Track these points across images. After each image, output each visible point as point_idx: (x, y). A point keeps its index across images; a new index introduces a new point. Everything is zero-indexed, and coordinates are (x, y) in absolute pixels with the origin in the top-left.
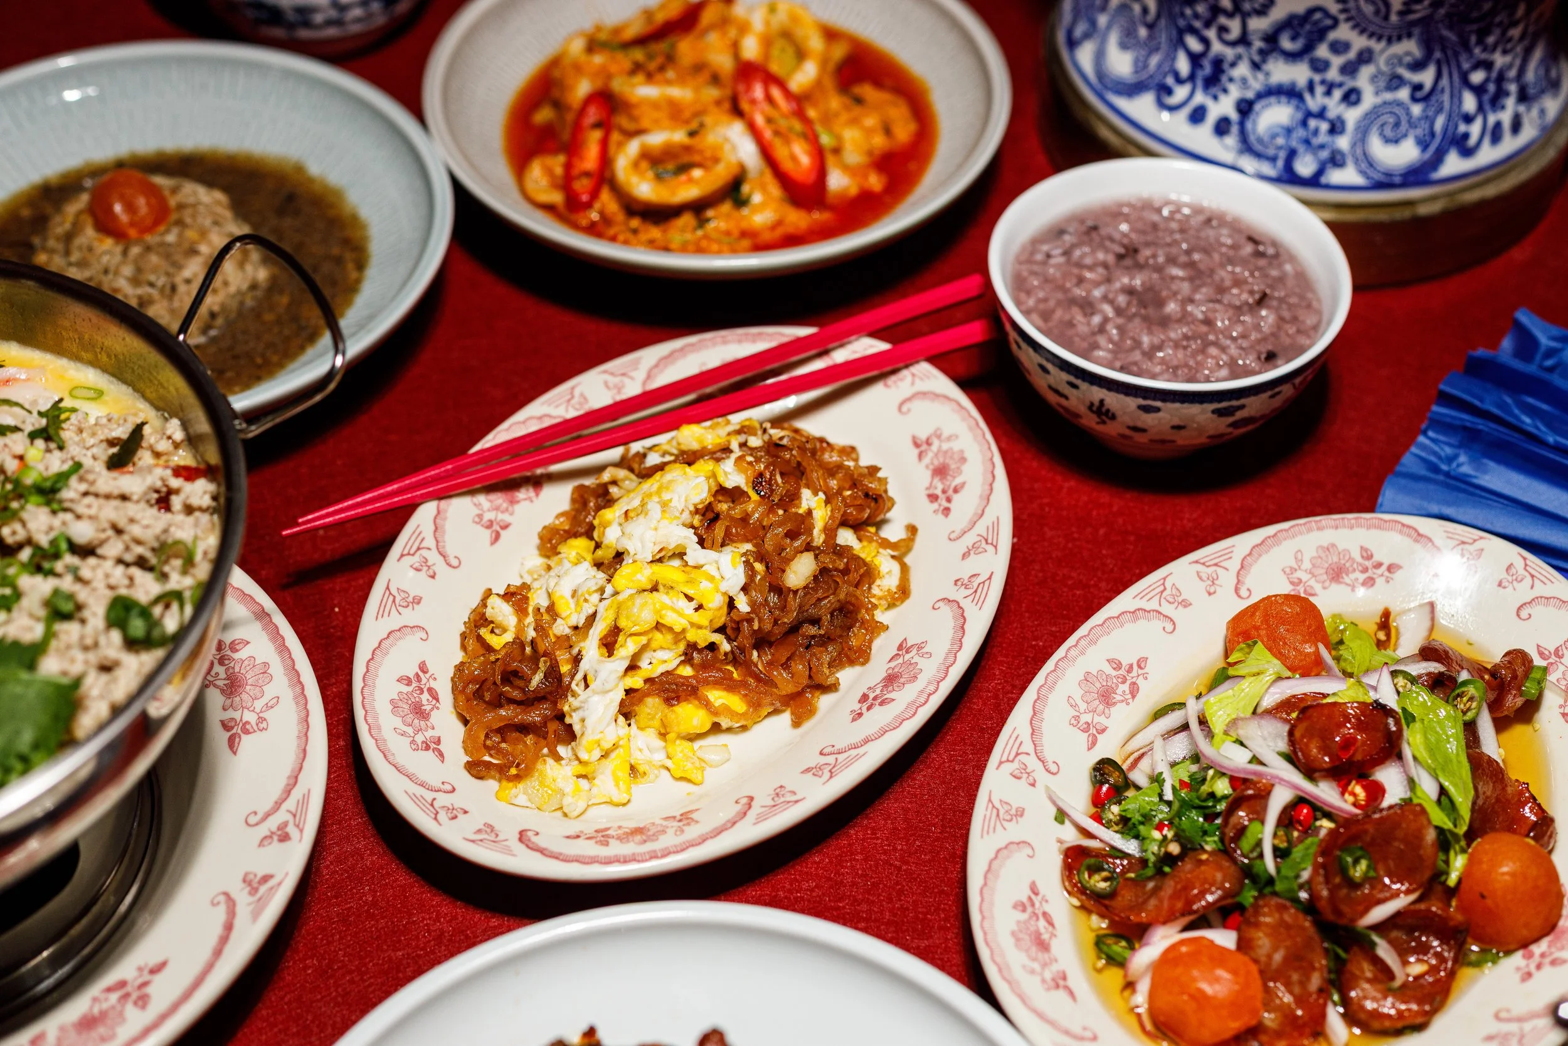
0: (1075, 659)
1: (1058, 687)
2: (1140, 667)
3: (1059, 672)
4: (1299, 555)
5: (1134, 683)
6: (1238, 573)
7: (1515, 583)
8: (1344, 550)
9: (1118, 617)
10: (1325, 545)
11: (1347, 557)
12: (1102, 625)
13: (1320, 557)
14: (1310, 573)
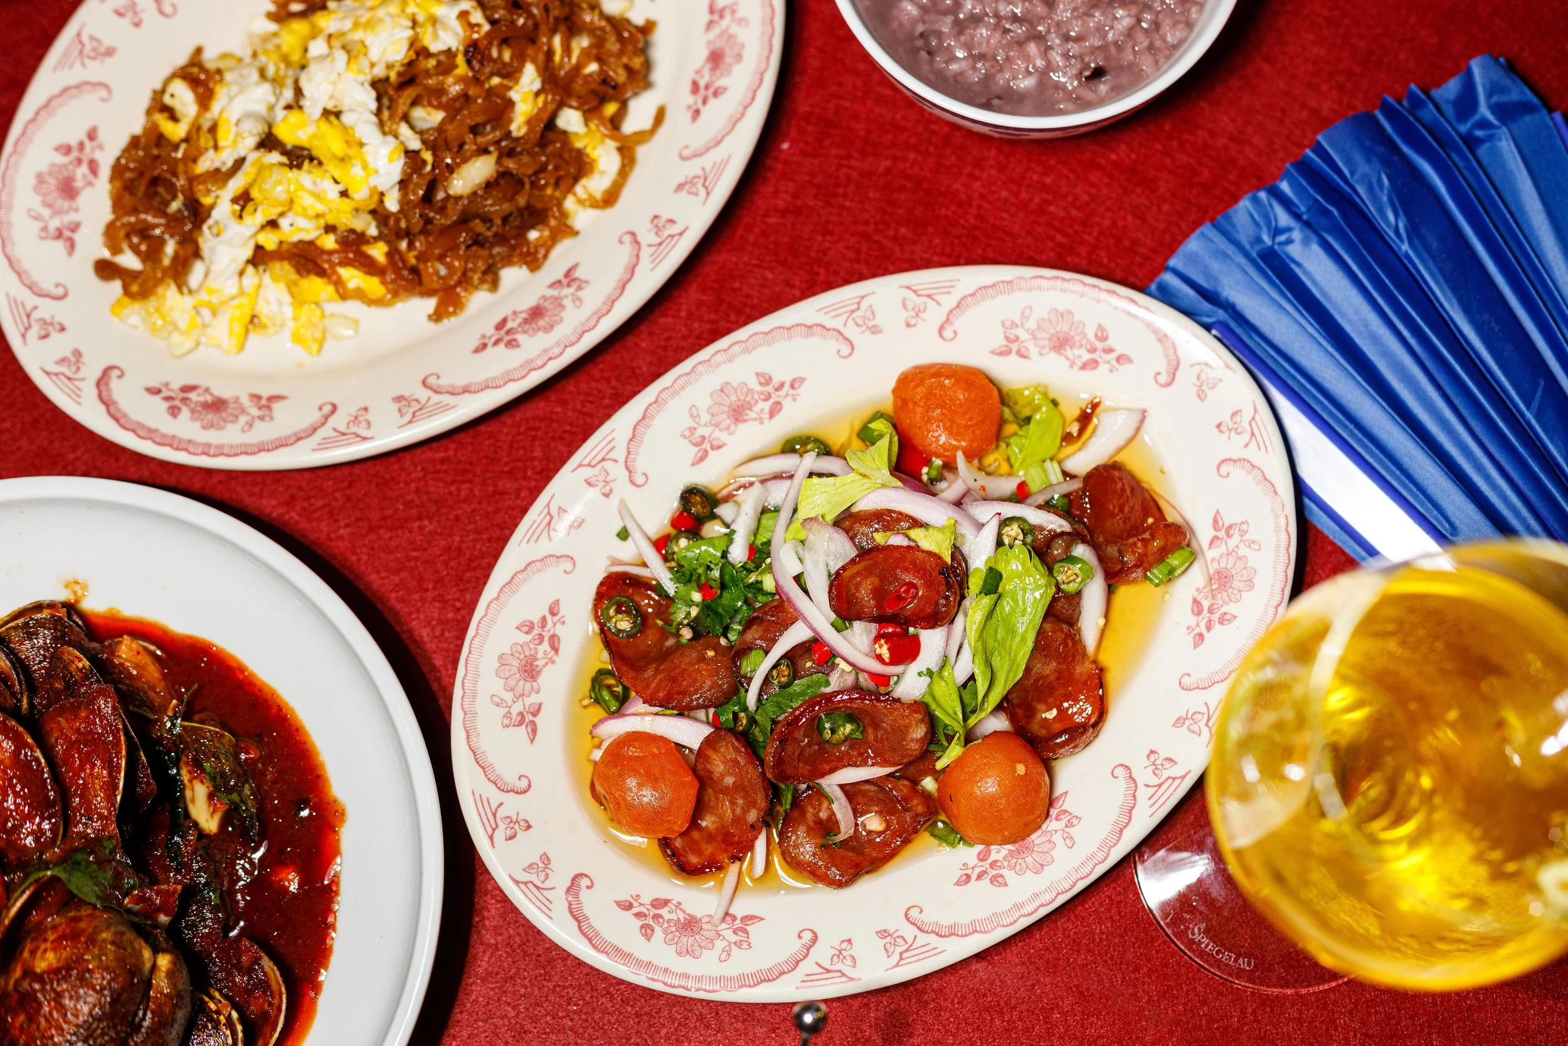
0: (719, 365)
1: (683, 394)
2: (792, 387)
3: (693, 376)
4: (1028, 311)
5: (778, 403)
6: (951, 312)
7: (1233, 432)
8: (1078, 322)
9: (789, 329)
10: (1061, 309)
11: (1079, 330)
12: (766, 334)
13: (1050, 321)
14: (1033, 334)
